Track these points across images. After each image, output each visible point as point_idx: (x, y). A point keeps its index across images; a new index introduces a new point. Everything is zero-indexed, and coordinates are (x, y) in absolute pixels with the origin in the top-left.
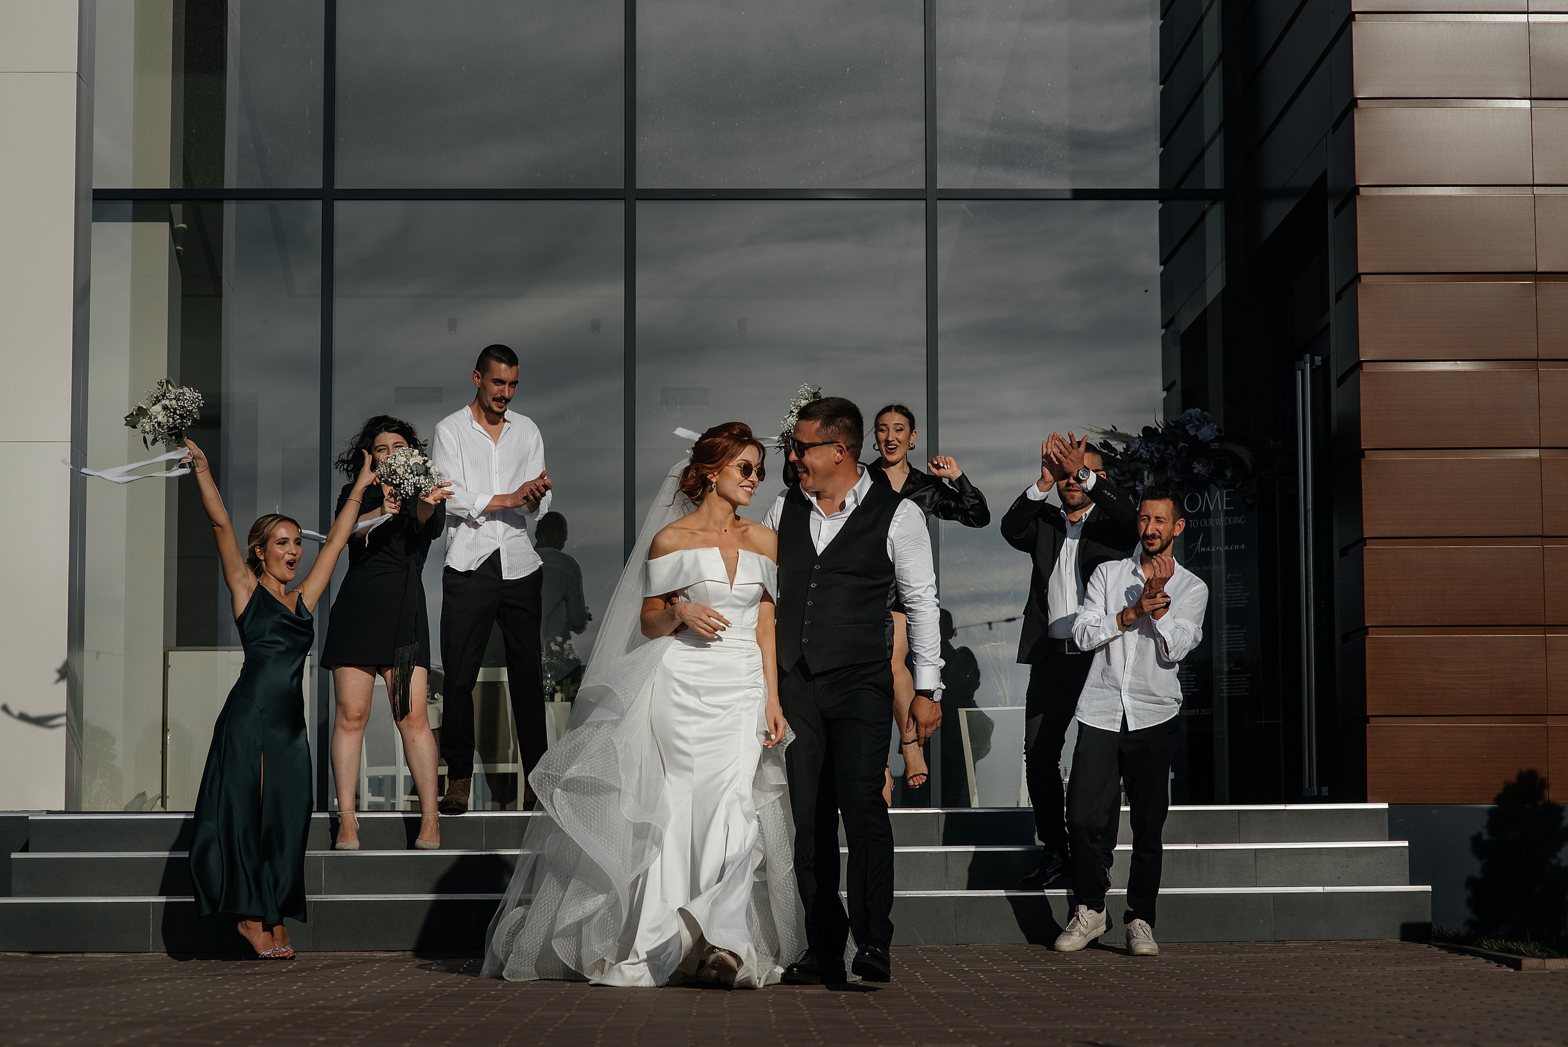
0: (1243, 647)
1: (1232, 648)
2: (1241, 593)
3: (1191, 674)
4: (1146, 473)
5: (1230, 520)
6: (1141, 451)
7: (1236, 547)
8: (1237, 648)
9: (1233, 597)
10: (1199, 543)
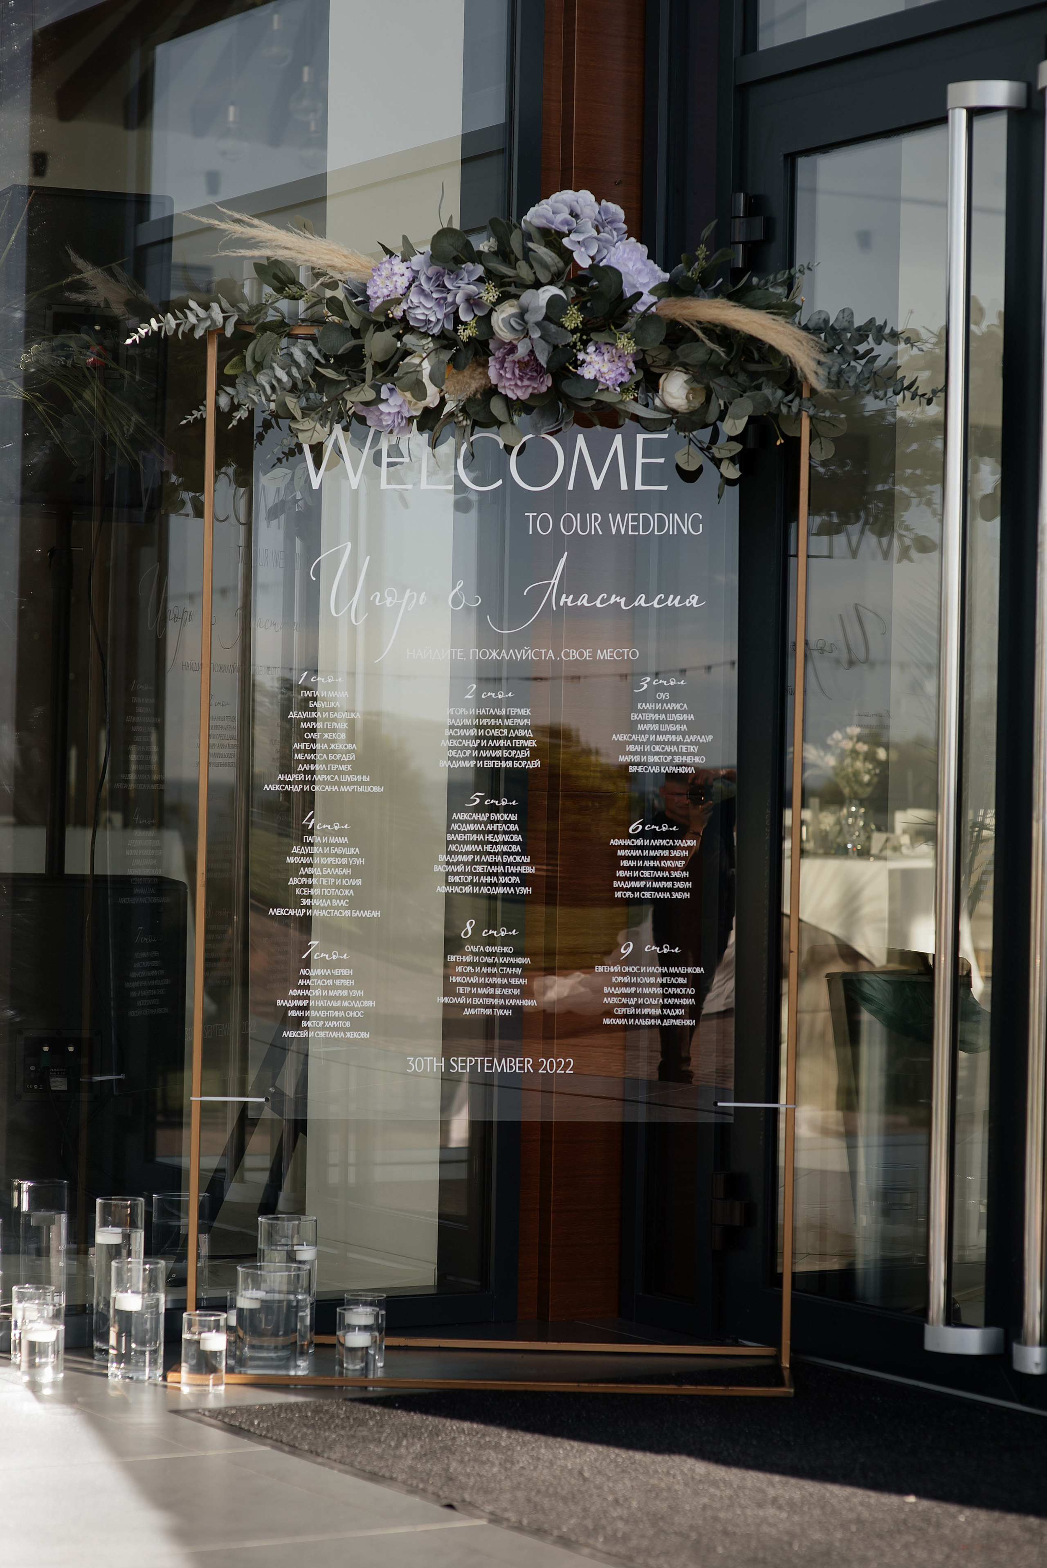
0: (683, 890)
1: (645, 889)
2: (683, 734)
3: (515, 954)
4: (426, 366)
5: (654, 523)
6: (414, 298)
7: (673, 601)
8: (658, 890)
9: (657, 743)
10: (555, 581)
